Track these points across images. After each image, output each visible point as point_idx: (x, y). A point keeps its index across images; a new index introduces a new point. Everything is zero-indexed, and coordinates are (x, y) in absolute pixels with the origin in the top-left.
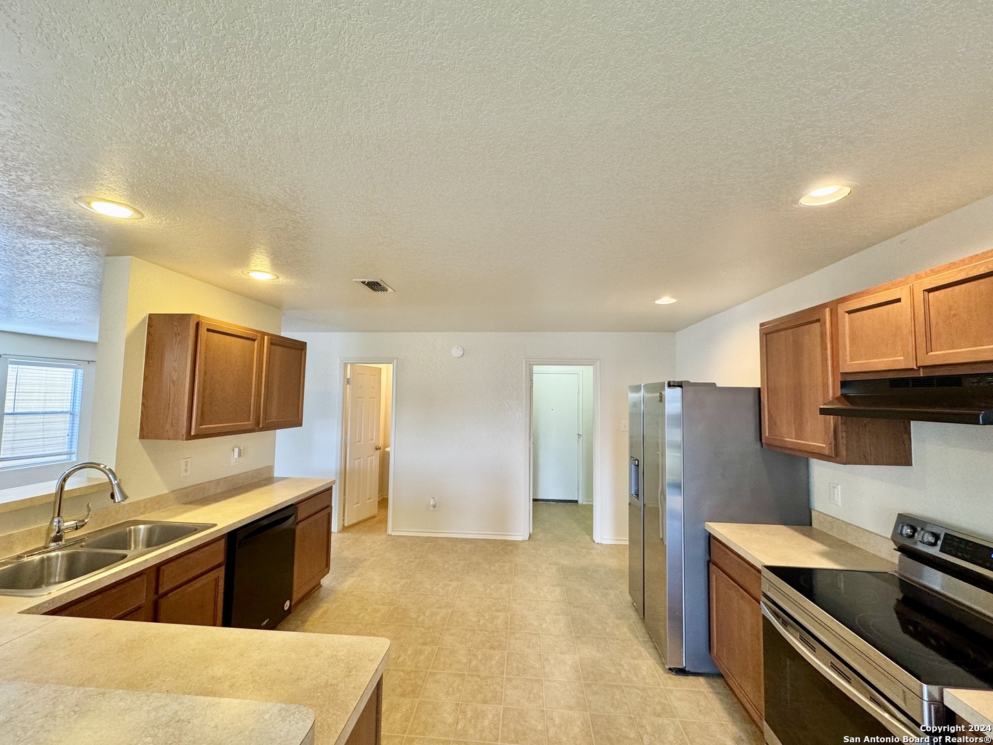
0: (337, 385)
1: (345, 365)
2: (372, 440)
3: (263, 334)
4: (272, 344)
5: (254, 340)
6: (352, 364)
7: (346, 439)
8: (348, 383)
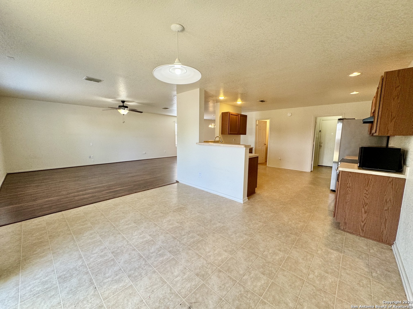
0: (254, 126)
1: (256, 121)
2: (264, 142)
3: (239, 114)
4: (240, 116)
5: (237, 116)
6: (258, 120)
7: (256, 141)
8: (257, 125)
